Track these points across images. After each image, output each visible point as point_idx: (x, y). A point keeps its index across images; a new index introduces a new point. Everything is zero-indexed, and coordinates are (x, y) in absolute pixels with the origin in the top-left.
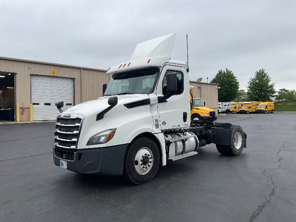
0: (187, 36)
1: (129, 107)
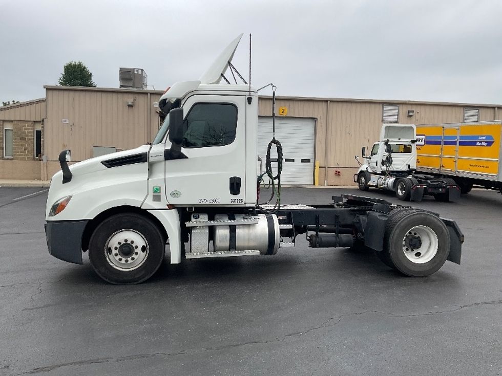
0: (250, 36)
1: (109, 166)
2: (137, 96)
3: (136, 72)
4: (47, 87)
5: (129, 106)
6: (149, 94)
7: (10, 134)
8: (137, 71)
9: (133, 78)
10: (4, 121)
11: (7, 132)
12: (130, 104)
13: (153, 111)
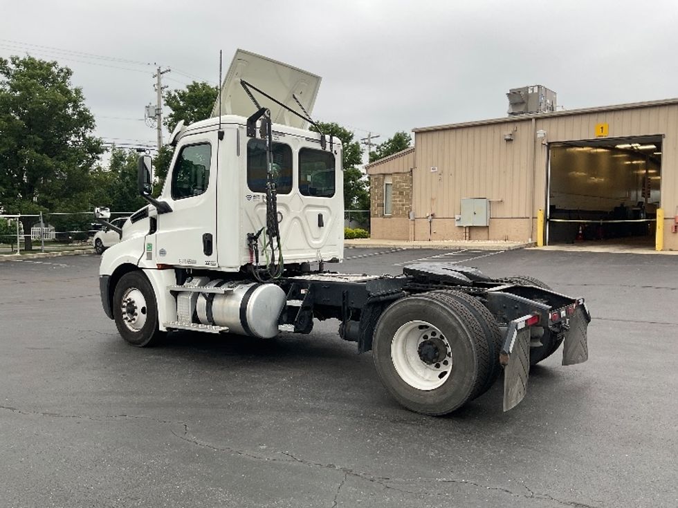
1: (133, 222)
2: (518, 125)
3: (530, 92)
4: (416, 131)
5: (509, 140)
6: (533, 120)
7: (390, 188)
8: (533, 90)
9: (526, 101)
10: (384, 175)
11: (388, 186)
12: (508, 137)
13: (539, 144)
